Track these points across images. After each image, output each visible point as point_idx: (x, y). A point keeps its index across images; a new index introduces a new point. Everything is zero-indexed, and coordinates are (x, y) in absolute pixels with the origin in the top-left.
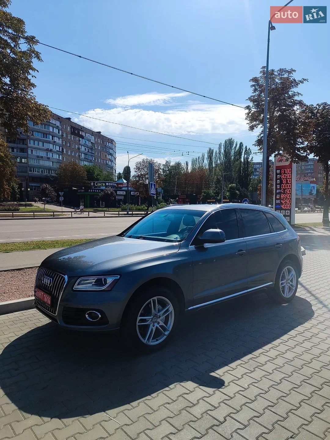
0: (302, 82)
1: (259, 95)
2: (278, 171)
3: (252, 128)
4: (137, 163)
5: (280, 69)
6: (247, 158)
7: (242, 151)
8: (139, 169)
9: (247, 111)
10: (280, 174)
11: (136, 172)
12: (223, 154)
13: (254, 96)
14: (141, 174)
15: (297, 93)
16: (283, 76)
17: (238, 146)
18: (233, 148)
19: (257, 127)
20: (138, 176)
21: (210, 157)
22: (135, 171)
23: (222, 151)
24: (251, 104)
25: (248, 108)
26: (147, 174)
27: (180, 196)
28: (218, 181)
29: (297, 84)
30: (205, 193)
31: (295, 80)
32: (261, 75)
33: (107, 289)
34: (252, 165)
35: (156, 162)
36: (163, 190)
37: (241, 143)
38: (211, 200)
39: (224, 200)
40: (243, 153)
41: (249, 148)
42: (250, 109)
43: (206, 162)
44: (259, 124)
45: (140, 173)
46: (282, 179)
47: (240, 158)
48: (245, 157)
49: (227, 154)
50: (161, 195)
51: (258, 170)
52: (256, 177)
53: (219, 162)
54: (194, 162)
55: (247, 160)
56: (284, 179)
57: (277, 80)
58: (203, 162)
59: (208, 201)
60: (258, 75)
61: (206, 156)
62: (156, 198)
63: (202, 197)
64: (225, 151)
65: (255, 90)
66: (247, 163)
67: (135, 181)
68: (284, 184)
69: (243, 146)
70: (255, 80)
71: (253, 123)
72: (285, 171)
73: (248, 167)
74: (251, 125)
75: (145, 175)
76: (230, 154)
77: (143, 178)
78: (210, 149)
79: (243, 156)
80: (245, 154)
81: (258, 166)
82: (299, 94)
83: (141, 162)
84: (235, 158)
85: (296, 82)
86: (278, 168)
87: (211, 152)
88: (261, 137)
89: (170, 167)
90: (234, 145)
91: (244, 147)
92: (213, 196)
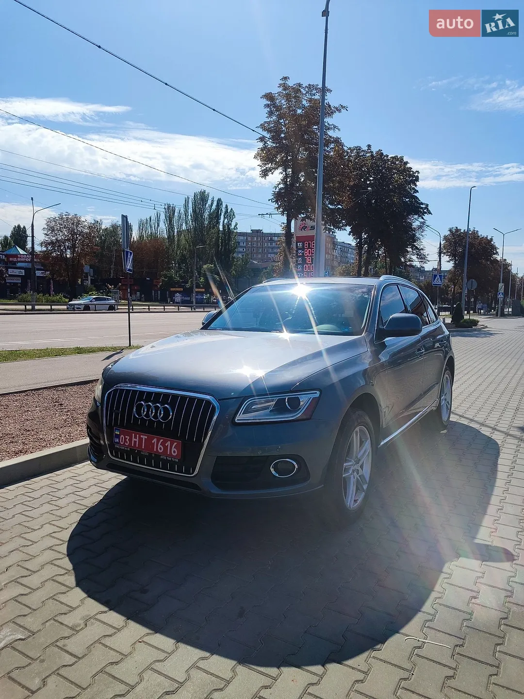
0: (339, 111)
1: (277, 123)
2: (300, 245)
3: (265, 173)
4: (49, 221)
5: (309, 85)
6: (229, 225)
7: (221, 213)
8: (53, 230)
9: (261, 145)
10: (303, 249)
11: (48, 235)
12: (191, 216)
13: (268, 123)
14: (56, 239)
15: (332, 126)
16: (313, 97)
17: (215, 204)
18: (207, 206)
19: (272, 173)
20: (52, 243)
21: (170, 219)
22: (46, 234)
23: (190, 210)
24: (267, 135)
25: (262, 139)
26: (68, 240)
27: (122, 280)
28: (183, 259)
29: (332, 112)
30: (165, 276)
31: (330, 106)
32: (280, 89)
33: (305, 417)
34: (235, 236)
35: (84, 220)
36: (92, 270)
37: (219, 200)
38: (177, 289)
39: (197, 290)
40: (222, 217)
41: (232, 209)
42: (265, 143)
43: (163, 227)
44: (276, 169)
45: (54, 238)
46: (306, 256)
47: (218, 223)
48: (225, 222)
49: (197, 215)
50: (89, 278)
51: (241, 244)
52: (240, 256)
53: (184, 227)
54: (142, 225)
55: (229, 228)
56: (308, 256)
57: (304, 102)
58: (158, 225)
59: (172, 289)
60: (275, 90)
61: (163, 217)
62: (80, 283)
63: (161, 283)
64: (194, 211)
65: (271, 114)
66: (229, 233)
67: (45, 251)
68: (308, 264)
69: (222, 204)
70: (269, 97)
71: (267, 166)
72: (309, 244)
73: (229, 239)
74: (264, 168)
75: (64, 241)
76: (202, 216)
77: (60, 246)
78: (169, 206)
79: (221, 221)
80: (225, 218)
81: (242, 238)
82: (335, 127)
83: (57, 218)
84: (209, 223)
85: (331, 109)
86: (299, 239)
87: (170, 211)
88: (280, 189)
89: (101, 231)
90: (209, 202)
91: (224, 206)
92: (178, 282)
